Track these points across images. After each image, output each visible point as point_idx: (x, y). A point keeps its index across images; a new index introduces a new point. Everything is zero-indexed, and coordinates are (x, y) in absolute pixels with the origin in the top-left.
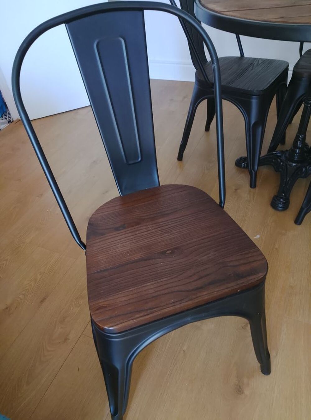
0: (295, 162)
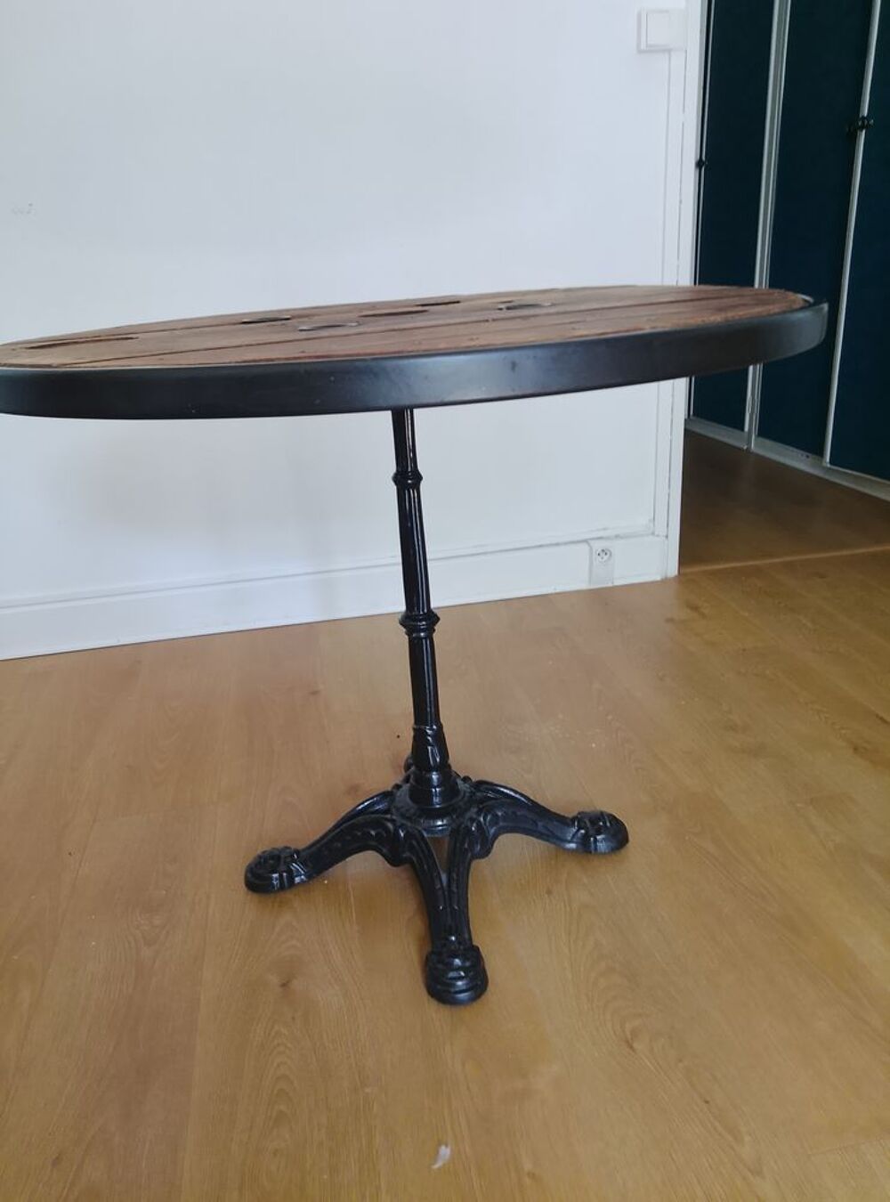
0: (440, 814)
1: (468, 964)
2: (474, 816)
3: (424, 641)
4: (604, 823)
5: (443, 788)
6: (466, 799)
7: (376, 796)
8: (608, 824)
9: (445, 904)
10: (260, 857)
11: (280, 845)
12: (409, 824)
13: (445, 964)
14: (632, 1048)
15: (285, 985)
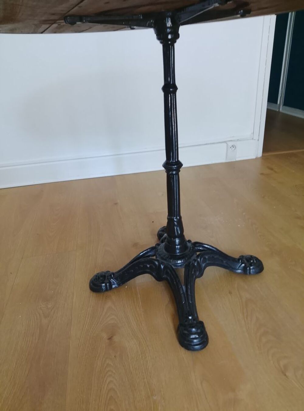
0: (179, 258)
1: (199, 331)
2: (196, 259)
3: (175, 176)
4: (253, 261)
5: (181, 246)
6: (191, 251)
7: (149, 249)
8: (255, 261)
9: (185, 300)
10: (96, 276)
11: (105, 270)
12: (165, 262)
13: (188, 331)
14: (285, 375)
15: (110, 339)
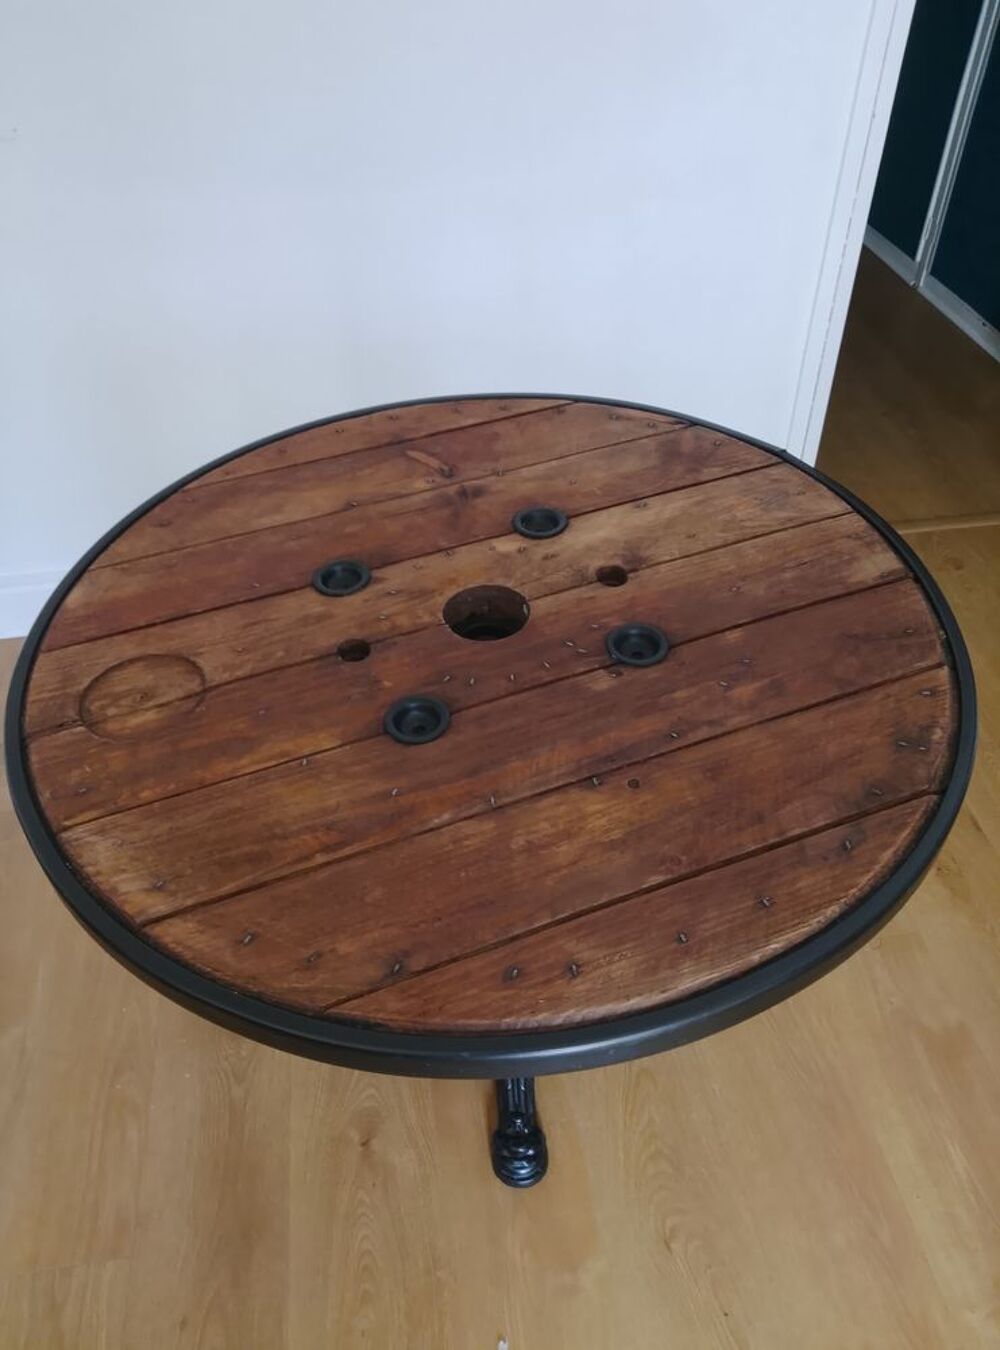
13: (510, 1151)
14: (669, 1248)
15: (365, 1144)
